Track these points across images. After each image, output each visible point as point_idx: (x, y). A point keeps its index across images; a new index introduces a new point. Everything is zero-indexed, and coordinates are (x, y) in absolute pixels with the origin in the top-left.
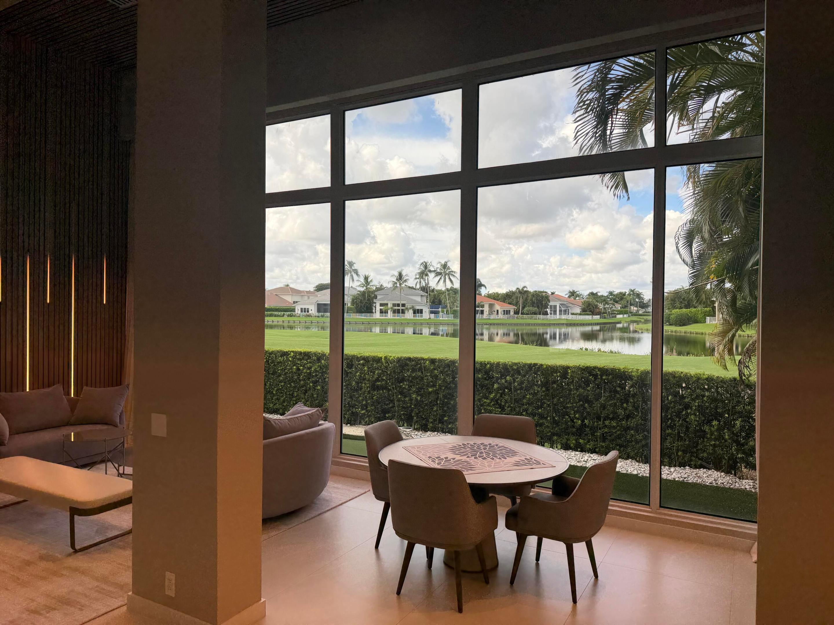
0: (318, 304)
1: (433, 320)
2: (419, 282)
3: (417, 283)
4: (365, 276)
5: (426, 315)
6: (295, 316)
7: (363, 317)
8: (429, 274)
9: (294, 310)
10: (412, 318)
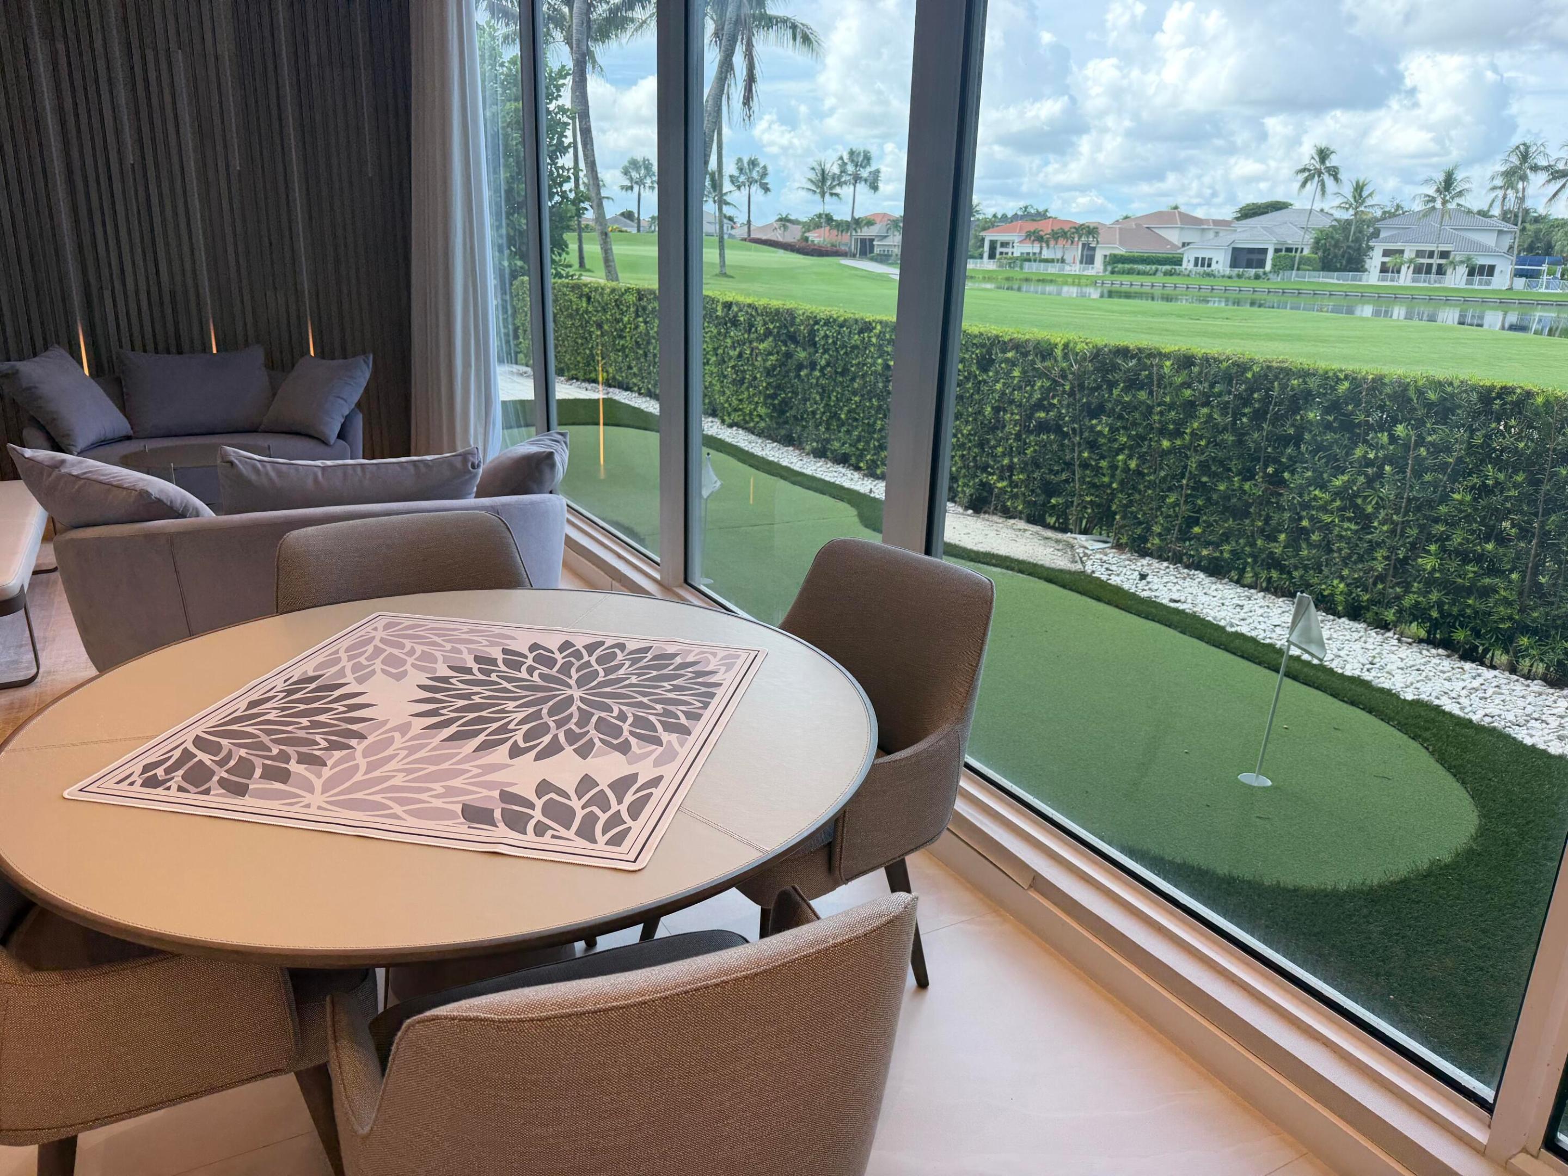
0: (1234, 249)
1: (1518, 292)
2: (1501, 196)
3: (1493, 201)
4: (1357, 183)
5: (1502, 279)
6: (1179, 274)
7: (1336, 281)
8: (1531, 175)
9: (1179, 262)
10: (1463, 285)
